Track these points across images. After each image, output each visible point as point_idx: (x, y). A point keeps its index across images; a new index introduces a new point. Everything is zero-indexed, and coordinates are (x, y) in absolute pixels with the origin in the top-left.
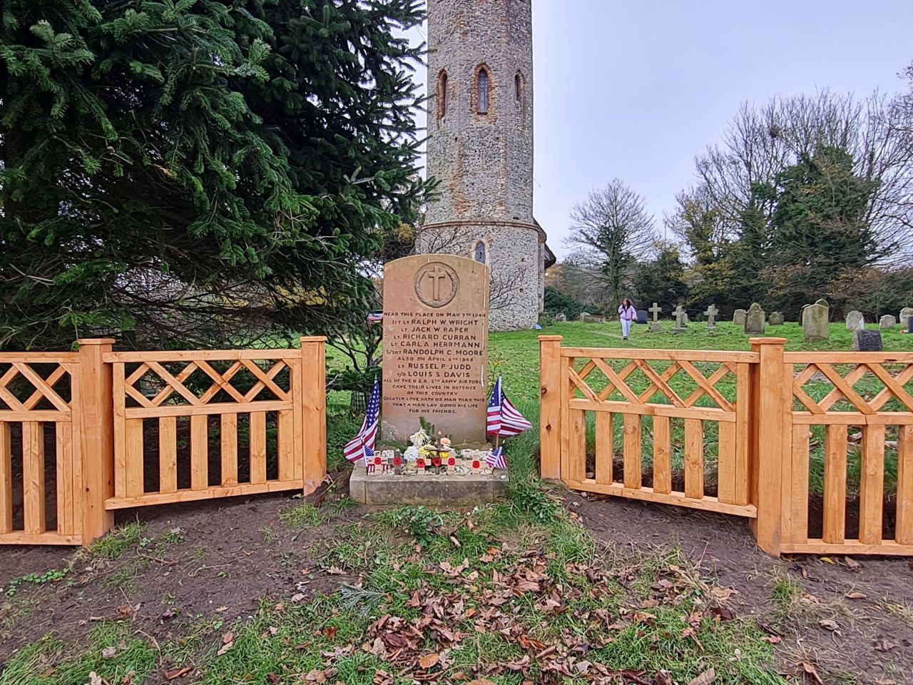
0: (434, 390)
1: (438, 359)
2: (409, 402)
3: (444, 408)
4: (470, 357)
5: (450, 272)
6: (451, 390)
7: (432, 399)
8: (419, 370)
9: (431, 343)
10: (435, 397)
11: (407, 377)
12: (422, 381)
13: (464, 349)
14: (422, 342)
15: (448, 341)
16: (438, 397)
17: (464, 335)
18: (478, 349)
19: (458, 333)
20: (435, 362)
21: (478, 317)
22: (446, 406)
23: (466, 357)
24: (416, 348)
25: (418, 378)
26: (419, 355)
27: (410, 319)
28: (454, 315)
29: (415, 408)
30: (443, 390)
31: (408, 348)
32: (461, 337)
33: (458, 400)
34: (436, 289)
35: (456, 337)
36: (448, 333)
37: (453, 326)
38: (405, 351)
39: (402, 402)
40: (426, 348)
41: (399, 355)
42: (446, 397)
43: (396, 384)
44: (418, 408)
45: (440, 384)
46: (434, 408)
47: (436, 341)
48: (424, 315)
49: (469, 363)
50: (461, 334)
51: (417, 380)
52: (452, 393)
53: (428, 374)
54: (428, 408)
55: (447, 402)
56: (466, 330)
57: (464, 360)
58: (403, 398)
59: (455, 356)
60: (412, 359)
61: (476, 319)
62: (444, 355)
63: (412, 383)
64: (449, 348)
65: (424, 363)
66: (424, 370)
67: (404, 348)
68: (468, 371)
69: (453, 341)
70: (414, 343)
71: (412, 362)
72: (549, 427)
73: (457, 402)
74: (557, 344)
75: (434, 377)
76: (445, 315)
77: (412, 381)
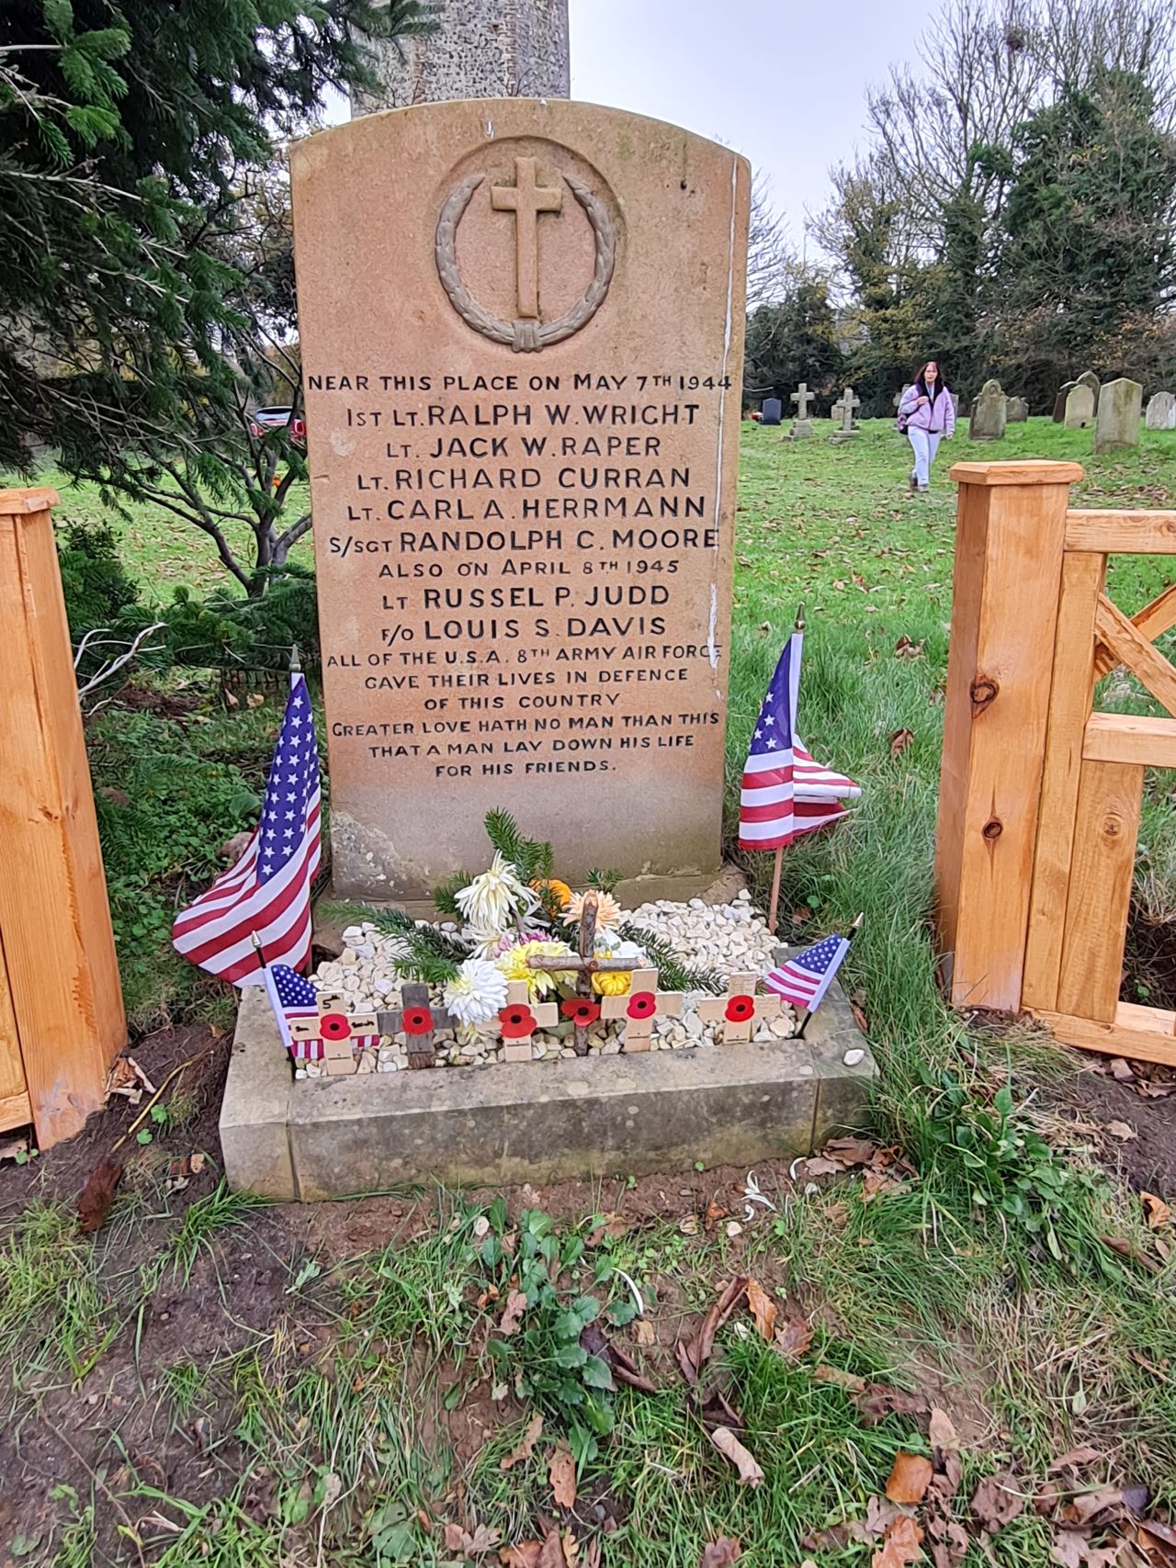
0: (530, 689)
1: (539, 568)
2: (433, 738)
3: (567, 755)
4: (664, 555)
5: (584, 185)
6: (592, 687)
7: (522, 725)
8: (465, 613)
9: (510, 501)
10: (531, 714)
11: (420, 645)
12: (481, 655)
13: (643, 522)
14: (474, 499)
15: (580, 493)
16: (545, 713)
17: (645, 464)
18: (699, 524)
19: (620, 461)
20: (529, 579)
21: (702, 389)
22: (575, 745)
23: (650, 557)
24: (452, 525)
25: (462, 645)
26: (464, 556)
27: (419, 401)
28: (603, 382)
29: (456, 759)
30: (562, 687)
31: (418, 527)
32: (632, 477)
33: (619, 722)
34: (527, 266)
35: (611, 477)
36: (578, 460)
37: (601, 430)
38: (406, 540)
39: (403, 740)
40: (494, 523)
41: (382, 558)
42: (576, 711)
43: (379, 672)
44: (469, 759)
45: (549, 664)
46: (530, 756)
47: (531, 495)
48: (480, 383)
49: (663, 578)
50: (631, 462)
51: (462, 656)
52: (596, 699)
53: (502, 629)
54: (508, 758)
55: (579, 733)
56: (652, 445)
57: (644, 567)
58: (408, 727)
59: (610, 554)
60: (436, 571)
61: (691, 397)
62: (566, 554)
63: (441, 667)
64: (582, 521)
65: (486, 583)
66: (487, 613)
67: (403, 526)
68: (658, 611)
69: (599, 492)
70: (442, 507)
71: (439, 584)
72: (992, 829)
73: (618, 731)
74: (1053, 500)
75: (528, 637)
76: (568, 384)
77: (439, 657)
